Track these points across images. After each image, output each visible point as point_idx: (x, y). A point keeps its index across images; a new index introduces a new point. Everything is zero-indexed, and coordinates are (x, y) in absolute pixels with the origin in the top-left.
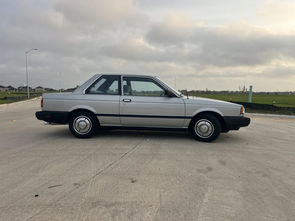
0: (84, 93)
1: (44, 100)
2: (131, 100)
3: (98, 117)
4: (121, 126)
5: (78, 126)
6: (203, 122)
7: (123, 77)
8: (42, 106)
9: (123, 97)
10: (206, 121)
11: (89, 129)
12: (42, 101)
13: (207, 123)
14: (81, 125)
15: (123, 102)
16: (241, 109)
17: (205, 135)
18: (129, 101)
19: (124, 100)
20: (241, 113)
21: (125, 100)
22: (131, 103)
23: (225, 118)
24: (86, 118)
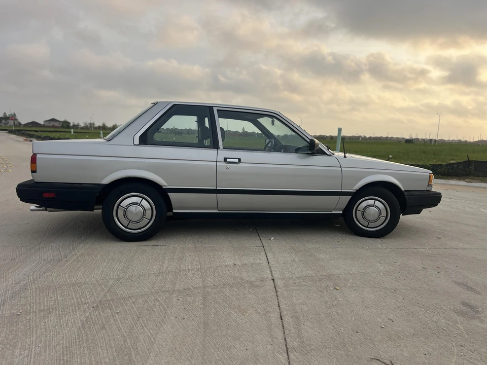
0: (137, 142)
1: (38, 156)
2: (240, 160)
3: (171, 195)
4: (216, 211)
5: (125, 216)
6: (371, 202)
7: (217, 110)
8: (33, 171)
9: (223, 154)
10: (375, 200)
11: (150, 220)
12: (34, 159)
13: (377, 203)
14: (131, 212)
15: (224, 164)
16: (430, 177)
17: (371, 225)
18: (237, 160)
19: (225, 159)
20: (430, 185)
21: (228, 160)
22: (241, 165)
23: (406, 194)
24: (143, 198)
